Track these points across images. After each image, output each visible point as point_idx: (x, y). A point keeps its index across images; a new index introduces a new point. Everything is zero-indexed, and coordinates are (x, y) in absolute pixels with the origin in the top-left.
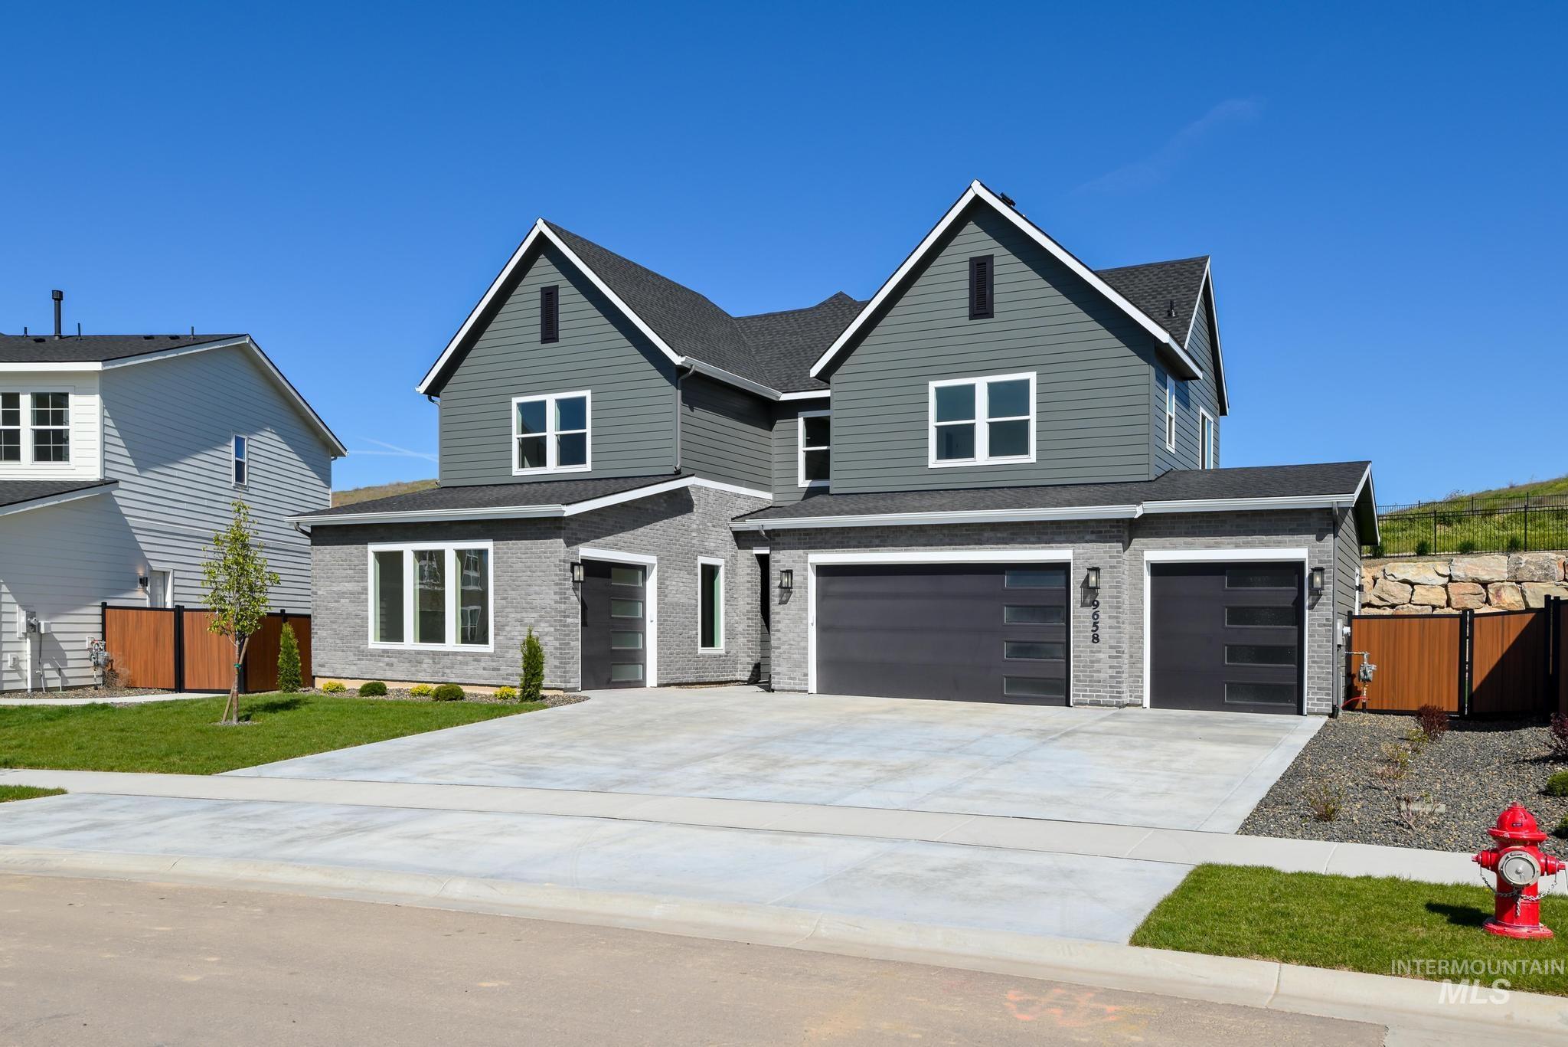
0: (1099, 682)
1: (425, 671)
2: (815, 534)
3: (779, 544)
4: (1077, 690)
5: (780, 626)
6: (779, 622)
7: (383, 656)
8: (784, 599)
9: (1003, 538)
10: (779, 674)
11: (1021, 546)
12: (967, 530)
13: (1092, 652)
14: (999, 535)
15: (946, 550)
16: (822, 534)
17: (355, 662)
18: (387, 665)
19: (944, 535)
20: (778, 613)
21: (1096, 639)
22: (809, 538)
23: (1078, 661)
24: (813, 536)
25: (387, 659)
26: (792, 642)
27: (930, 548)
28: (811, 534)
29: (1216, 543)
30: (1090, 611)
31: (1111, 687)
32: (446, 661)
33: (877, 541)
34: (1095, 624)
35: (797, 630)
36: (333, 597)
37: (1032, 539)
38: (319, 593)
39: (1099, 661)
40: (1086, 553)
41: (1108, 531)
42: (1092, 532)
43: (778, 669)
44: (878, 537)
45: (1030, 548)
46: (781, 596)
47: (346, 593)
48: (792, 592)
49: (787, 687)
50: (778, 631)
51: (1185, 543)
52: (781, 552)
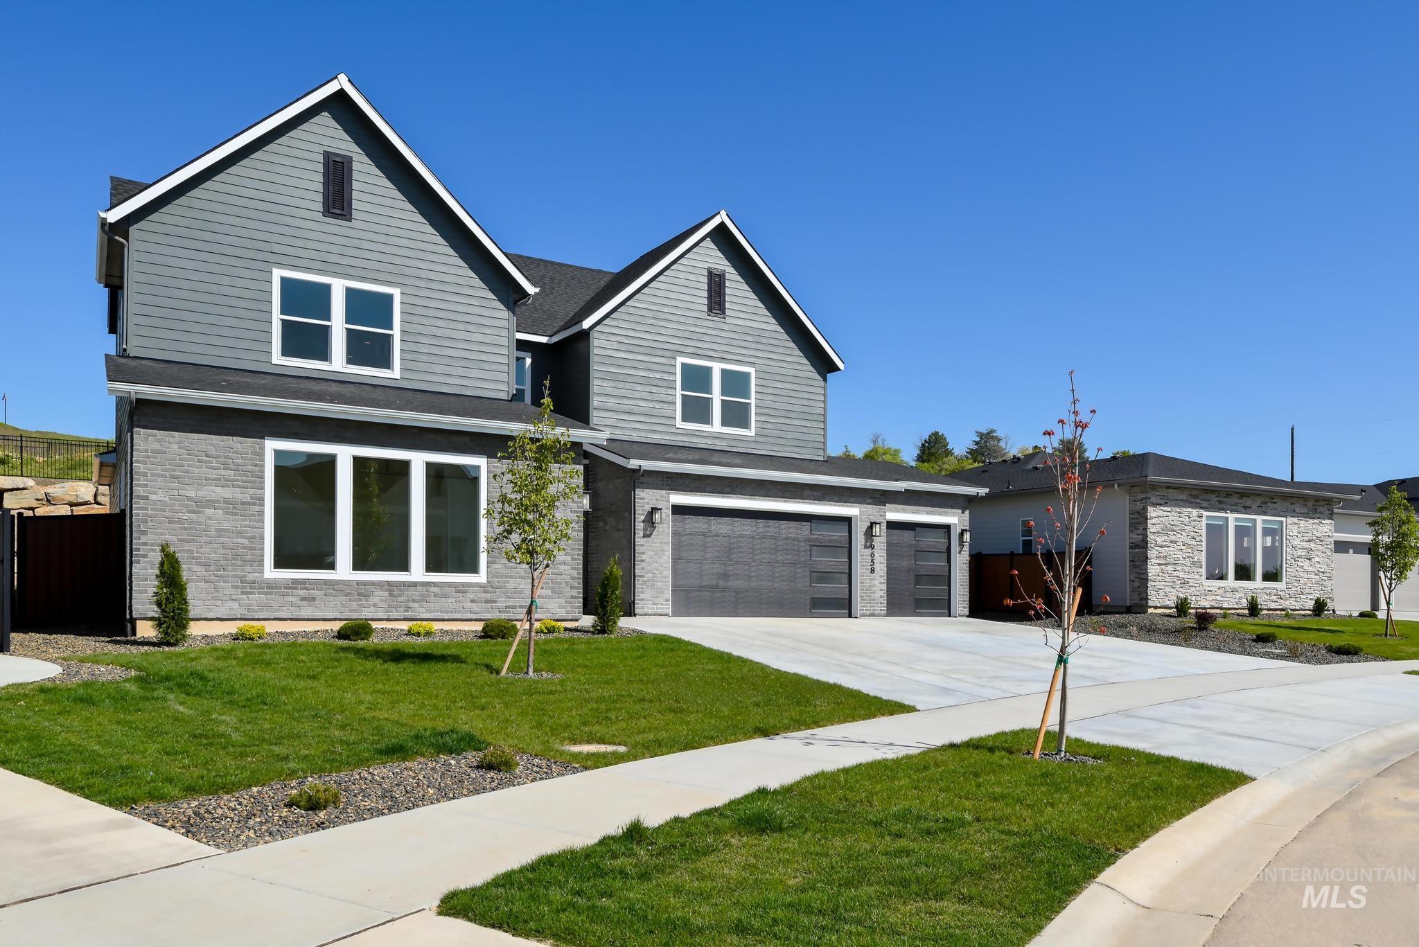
0: (875, 600)
1: (375, 605)
2: (676, 478)
3: (643, 483)
4: (862, 606)
5: (644, 557)
6: (644, 553)
7: (296, 588)
8: (648, 532)
9: (818, 496)
10: (642, 600)
11: (828, 503)
12: (794, 488)
13: (870, 579)
14: (815, 494)
15: (779, 501)
16: (682, 478)
17: (234, 597)
18: (303, 599)
19: (778, 490)
20: (642, 545)
21: (873, 571)
22: (671, 481)
23: (862, 586)
24: (674, 480)
25: (302, 593)
26: (656, 572)
27: (768, 498)
28: (673, 478)
29: (918, 510)
30: (869, 551)
31: (881, 603)
32: (411, 592)
33: (728, 489)
34: (872, 561)
35: (660, 561)
36: (187, 506)
37: (836, 499)
38: (152, 497)
39: (873, 586)
40: (867, 512)
41: (878, 498)
42: (870, 498)
43: (642, 596)
44: (729, 486)
45: (835, 505)
46: (645, 530)
47: (217, 501)
48: (655, 527)
49: (650, 611)
50: (643, 561)
51: (903, 509)
52: (645, 490)
